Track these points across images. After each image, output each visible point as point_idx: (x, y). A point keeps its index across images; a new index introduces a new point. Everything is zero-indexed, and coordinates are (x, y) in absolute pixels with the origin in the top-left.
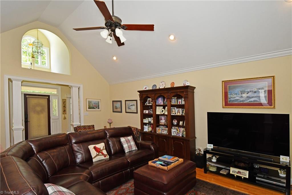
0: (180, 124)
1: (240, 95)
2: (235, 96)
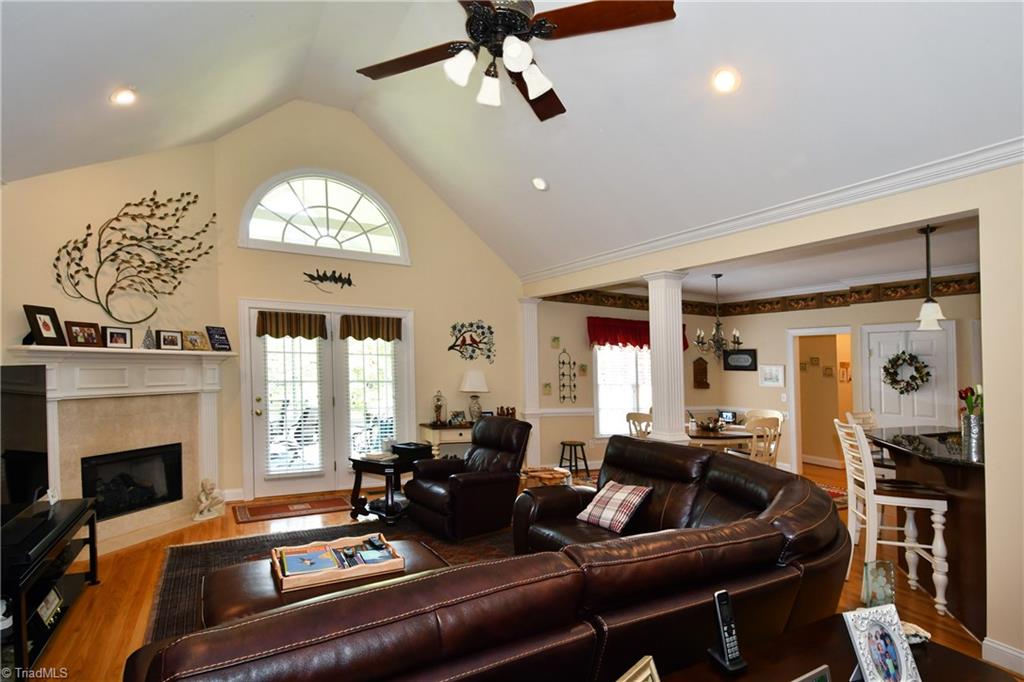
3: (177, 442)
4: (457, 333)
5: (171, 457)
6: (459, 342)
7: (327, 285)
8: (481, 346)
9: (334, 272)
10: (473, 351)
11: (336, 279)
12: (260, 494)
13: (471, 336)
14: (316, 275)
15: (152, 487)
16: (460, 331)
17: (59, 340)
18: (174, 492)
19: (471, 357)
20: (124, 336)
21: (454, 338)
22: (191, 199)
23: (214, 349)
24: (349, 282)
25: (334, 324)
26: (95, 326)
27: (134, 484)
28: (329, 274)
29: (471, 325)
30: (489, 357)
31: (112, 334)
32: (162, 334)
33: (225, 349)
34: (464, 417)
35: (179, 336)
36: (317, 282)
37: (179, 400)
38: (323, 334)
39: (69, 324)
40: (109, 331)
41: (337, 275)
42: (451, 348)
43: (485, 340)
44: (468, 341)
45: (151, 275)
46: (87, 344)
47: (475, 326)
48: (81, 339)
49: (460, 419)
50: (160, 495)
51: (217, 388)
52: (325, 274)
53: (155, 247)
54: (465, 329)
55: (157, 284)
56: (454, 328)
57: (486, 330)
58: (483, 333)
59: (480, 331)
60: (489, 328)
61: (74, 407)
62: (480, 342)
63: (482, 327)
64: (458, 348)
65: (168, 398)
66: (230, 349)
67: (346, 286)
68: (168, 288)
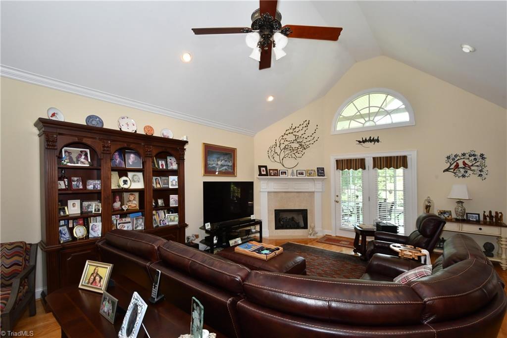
0: (159, 204)
1: (216, 163)
2: (213, 162)
3: (305, 208)
4: (451, 161)
5: (304, 213)
6: (453, 167)
7: (367, 144)
8: (473, 168)
9: (370, 137)
10: (466, 172)
11: (371, 140)
12: (338, 235)
13: (464, 162)
14: (361, 141)
15: (299, 223)
16: (453, 159)
17: (266, 175)
18: (306, 227)
19: (463, 176)
20: (285, 172)
21: (449, 164)
22: (307, 122)
23: (318, 176)
24: (378, 141)
25: (369, 163)
26: (277, 170)
27: (294, 221)
28: (367, 139)
29: (464, 155)
30: (481, 175)
31: (282, 172)
32: (298, 172)
33: (322, 176)
34: (451, 215)
35: (304, 172)
36: (362, 143)
37: (307, 194)
38: (363, 167)
39: (270, 170)
40: (281, 171)
41: (372, 139)
42: (447, 170)
43: (478, 164)
44: (461, 165)
45: (295, 152)
46: (274, 175)
47: (467, 156)
48: (272, 174)
49: (446, 216)
50: (302, 226)
51: (321, 190)
52: (366, 139)
53: (298, 142)
54: (458, 158)
55: (297, 154)
56: (448, 158)
57: (478, 157)
58: (475, 159)
59: (473, 158)
60: (482, 155)
61: (272, 194)
62: (472, 165)
63: (474, 155)
64: (452, 170)
65: (302, 193)
66: (324, 176)
67: (376, 143)
68: (300, 155)
